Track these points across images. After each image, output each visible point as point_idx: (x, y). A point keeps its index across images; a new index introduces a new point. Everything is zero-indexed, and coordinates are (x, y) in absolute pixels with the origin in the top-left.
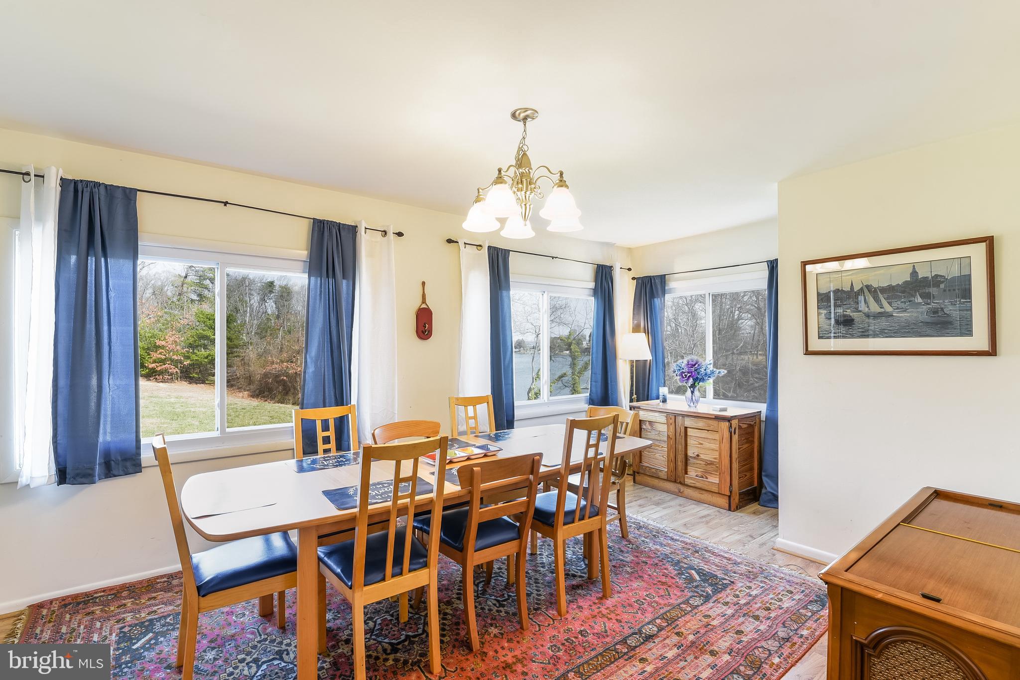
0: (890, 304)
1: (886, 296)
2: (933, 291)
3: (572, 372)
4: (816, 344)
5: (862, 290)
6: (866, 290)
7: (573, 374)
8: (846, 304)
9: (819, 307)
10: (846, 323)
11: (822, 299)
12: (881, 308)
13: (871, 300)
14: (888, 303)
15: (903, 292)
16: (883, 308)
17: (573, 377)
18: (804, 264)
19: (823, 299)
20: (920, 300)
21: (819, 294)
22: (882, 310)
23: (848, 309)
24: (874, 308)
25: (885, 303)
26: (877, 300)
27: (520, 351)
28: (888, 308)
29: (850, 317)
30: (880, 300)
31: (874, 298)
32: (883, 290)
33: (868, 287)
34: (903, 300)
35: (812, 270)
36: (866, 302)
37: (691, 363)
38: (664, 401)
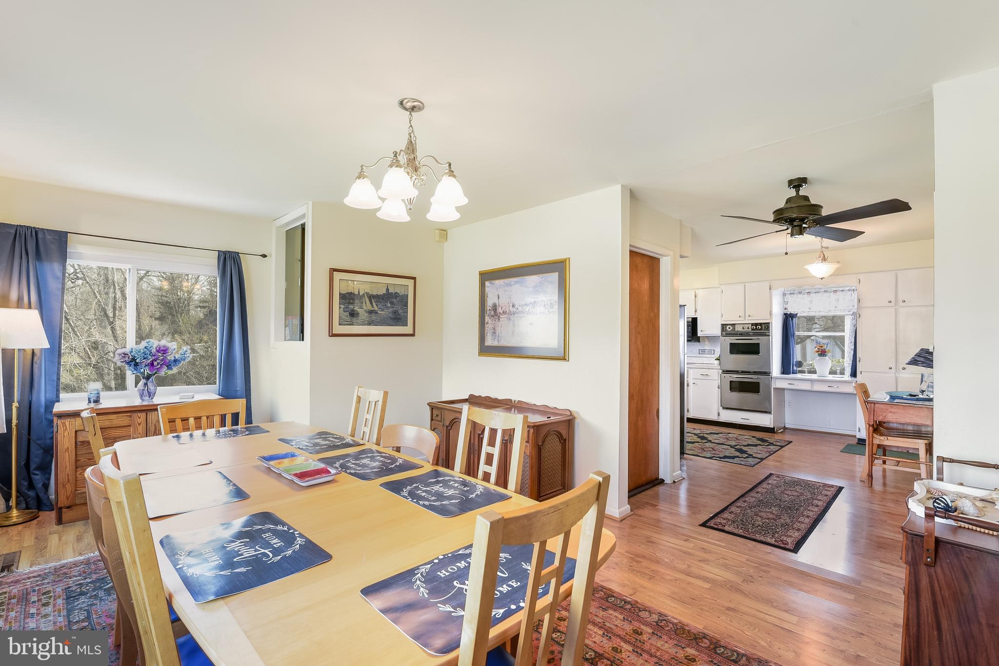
0: (377, 305)
1: (375, 300)
2: (394, 300)
4: (337, 329)
5: (364, 294)
6: (366, 296)
8: (355, 303)
9: (340, 303)
11: (342, 298)
12: (373, 307)
15: (383, 299)
18: (333, 270)
20: (389, 305)
21: (340, 294)
22: (373, 309)
23: (356, 306)
24: (369, 307)
25: (374, 304)
28: (376, 308)
30: (372, 303)
31: (369, 301)
32: (374, 297)
33: (368, 294)
34: (382, 304)
35: (337, 276)
36: (366, 303)
37: (162, 348)
38: (97, 401)
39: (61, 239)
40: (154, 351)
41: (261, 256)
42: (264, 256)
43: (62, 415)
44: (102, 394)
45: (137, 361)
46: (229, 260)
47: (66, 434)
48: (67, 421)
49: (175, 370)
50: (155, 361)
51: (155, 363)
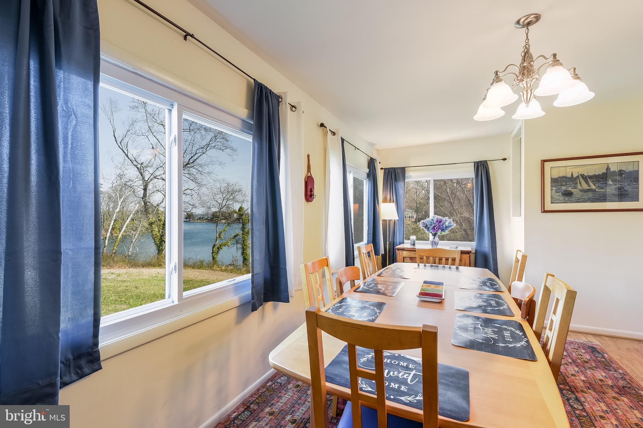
1: (592, 180)
2: (618, 178)
3: (243, 233)
4: (549, 206)
5: (578, 176)
6: (580, 177)
7: (243, 234)
8: (568, 185)
9: (552, 186)
10: (568, 194)
12: (589, 187)
13: (583, 182)
14: (593, 184)
15: (602, 178)
16: (590, 187)
17: (243, 236)
18: (544, 161)
19: (554, 181)
20: (611, 183)
21: (552, 179)
22: (590, 188)
23: (570, 187)
24: (585, 186)
25: (591, 184)
26: (587, 183)
27: (190, 221)
28: (593, 187)
29: (571, 191)
30: (589, 183)
31: (585, 181)
32: (591, 177)
33: (583, 176)
34: (602, 182)
35: (548, 165)
36: (580, 184)
37: (439, 220)
38: (414, 245)
39: (403, 170)
40: (435, 221)
41: (502, 160)
42: (505, 159)
43: (398, 249)
44: (416, 242)
45: (428, 226)
46: (480, 166)
47: (400, 258)
48: (400, 252)
49: (447, 232)
50: (435, 226)
51: (435, 228)
